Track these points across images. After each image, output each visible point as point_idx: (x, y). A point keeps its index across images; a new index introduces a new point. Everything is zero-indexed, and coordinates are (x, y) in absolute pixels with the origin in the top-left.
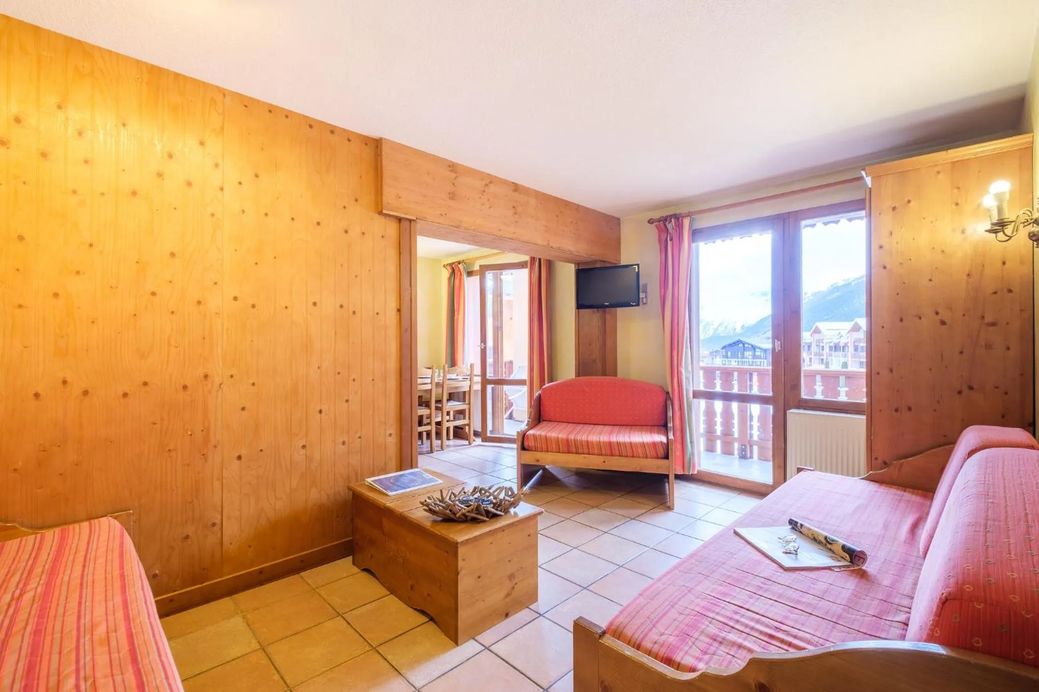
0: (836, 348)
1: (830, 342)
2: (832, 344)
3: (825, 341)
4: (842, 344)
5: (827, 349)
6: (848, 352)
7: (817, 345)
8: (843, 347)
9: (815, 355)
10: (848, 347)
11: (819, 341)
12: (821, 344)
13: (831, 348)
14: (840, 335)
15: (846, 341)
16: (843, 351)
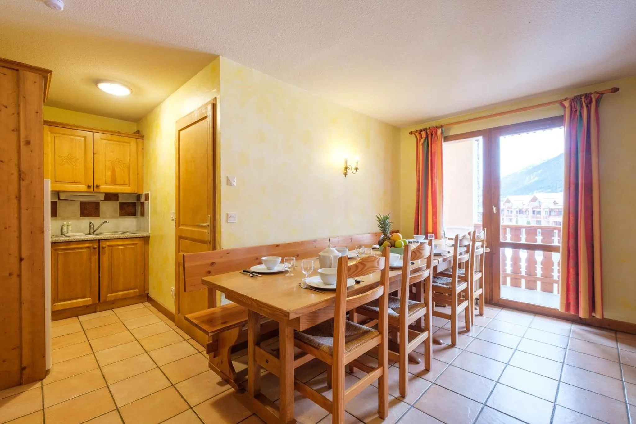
0: (520, 212)
1: (517, 209)
2: (518, 210)
3: (513, 207)
4: (524, 210)
5: (514, 213)
6: (528, 214)
7: (507, 210)
8: (525, 211)
9: (506, 216)
10: (528, 211)
11: (509, 208)
12: (510, 210)
13: (517, 212)
14: (523, 204)
15: (527, 207)
16: (525, 214)
